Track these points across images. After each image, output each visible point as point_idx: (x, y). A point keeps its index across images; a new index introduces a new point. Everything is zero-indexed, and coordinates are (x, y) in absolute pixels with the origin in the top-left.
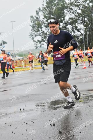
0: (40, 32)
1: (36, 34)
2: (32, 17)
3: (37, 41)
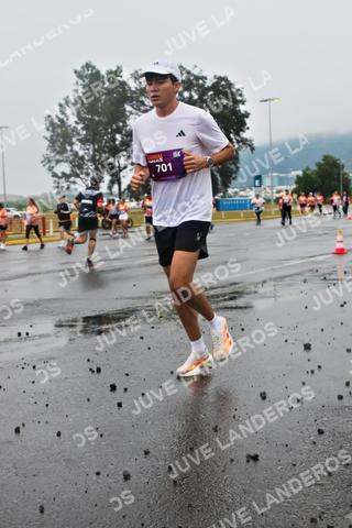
0: (69, 153)
1: (58, 157)
3: (60, 175)
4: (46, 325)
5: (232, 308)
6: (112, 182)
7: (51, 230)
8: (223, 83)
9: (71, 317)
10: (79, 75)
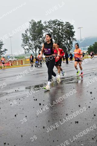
0: (28, 43)
1: (25, 44)
2: (23, 34)
3: (26, 49)
4: (23, 88)
5: (71, 83)
6: (39, 50)
7: (24, 63)
8: (68, 24)
9: (29, 86)
10: (30, 23)
